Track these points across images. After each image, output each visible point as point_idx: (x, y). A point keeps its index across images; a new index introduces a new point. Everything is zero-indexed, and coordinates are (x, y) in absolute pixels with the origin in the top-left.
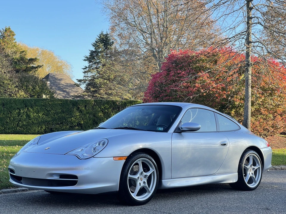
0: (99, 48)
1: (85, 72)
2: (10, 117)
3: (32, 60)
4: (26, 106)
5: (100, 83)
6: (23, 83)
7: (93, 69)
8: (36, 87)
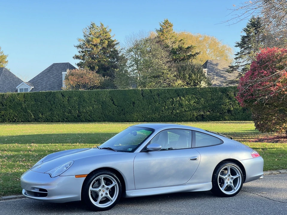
0: (250, 33)
1: (236, 58)
2: (165, 106)
3: (189, 48)
4: (178, 96)
6: (181, 72)
7: (245, 55)
8: (192, 74)
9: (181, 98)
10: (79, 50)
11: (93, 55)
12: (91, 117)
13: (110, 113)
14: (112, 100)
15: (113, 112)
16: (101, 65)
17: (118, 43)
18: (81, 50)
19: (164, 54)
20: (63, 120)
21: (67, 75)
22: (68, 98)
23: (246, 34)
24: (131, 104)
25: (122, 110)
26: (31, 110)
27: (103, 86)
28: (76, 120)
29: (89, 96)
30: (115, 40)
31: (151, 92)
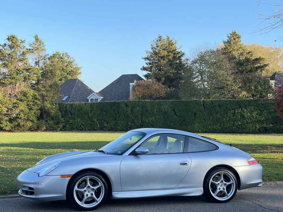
4: (240, 107)
6: (246, 84)
8: (258, 86)
9: (243, 109)
11: (160, 67)
13: (171, 124)
14: (174, 111)
15: (175, 122)
16: (167, 76)
17: (183, 54)
18: (149, 62)
19: (229, 65)
20: (127, 129)
21: (134, 86)
22: (131, 108)
24: (192, 114)
25: (184, 121)
26: (97, 119)
27: (168, 97)
29: (152, 106)
30: (181, 51)
31: (213, 103)
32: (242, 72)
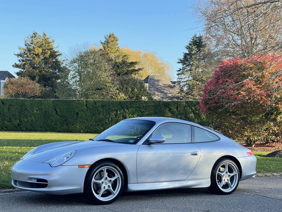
0: (192, 50)
1: (178, 74)
2: (108, 117)
3: (132, 64)
4: (122, 108)
5: (193, 84)
6: (124, 86)
7: (186, 71)
8: (135, 89)
9: (125, 110)
10: (19, 59)
11: (34, 65)
12: (32, 127)
13: (52, 123)
14: (55, 110)
15: (56, 122)
16: (42, 75)
17: (60, 54)
18: (21, 58)
19: (108, 66)
20: (3, 128)
21: (5, 83)
22: (9, 106)
23: (188, 51)
24: (74, 114)
25: (65, 120)
27: (44, 96)
28: (16, 129)
29: (31, 104)
30: (58, 51)
31: (96, 103)
32: (119, 74)
